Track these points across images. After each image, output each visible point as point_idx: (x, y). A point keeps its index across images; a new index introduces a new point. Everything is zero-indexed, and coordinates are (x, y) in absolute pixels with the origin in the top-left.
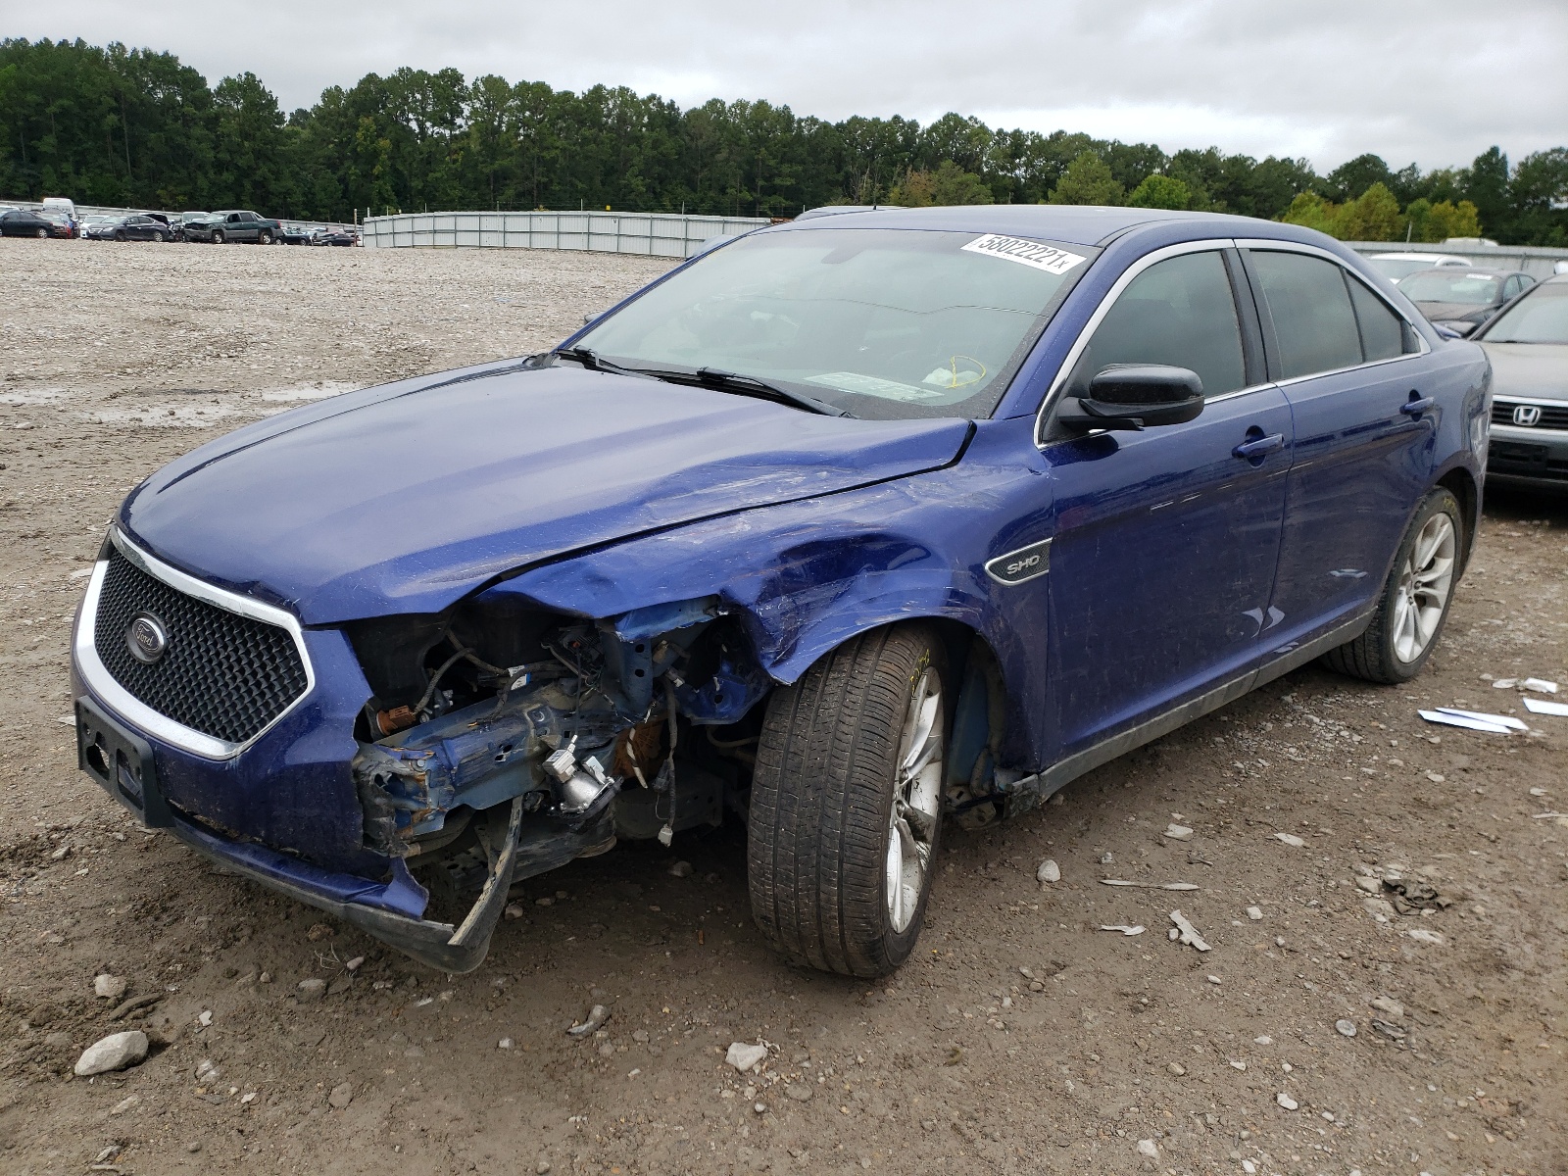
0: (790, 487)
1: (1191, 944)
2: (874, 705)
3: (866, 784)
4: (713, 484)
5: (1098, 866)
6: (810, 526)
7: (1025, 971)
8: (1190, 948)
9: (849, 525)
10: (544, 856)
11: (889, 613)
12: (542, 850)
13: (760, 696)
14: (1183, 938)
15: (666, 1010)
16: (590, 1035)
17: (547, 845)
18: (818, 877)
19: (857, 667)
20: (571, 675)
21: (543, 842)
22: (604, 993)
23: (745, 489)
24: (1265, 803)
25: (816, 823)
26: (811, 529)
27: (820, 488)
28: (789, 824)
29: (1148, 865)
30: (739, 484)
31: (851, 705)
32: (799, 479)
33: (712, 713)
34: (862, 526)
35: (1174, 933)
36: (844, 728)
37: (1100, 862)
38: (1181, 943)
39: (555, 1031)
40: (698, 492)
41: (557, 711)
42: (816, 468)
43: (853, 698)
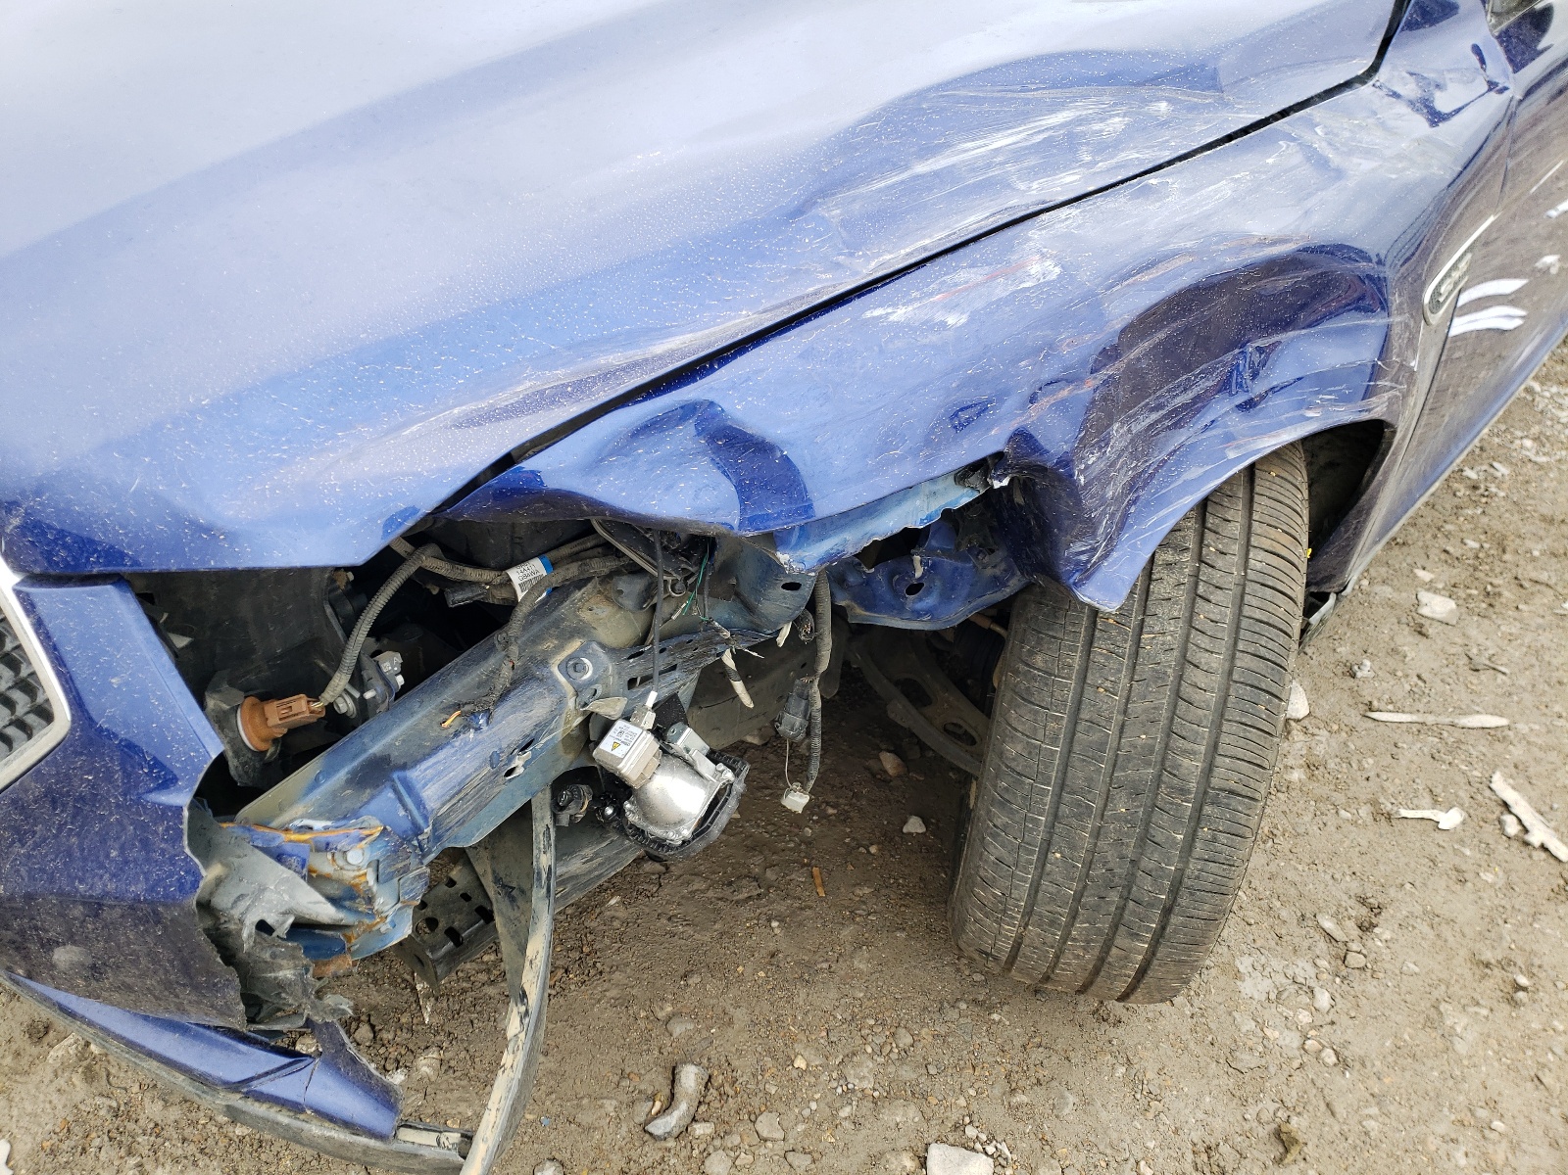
0: (1106, 147)
1: (1544, 848)
2: (1258, 627)
3: (1239, 788)
4: (947, 146)
5: (1351, 682)
6: (1174, 254)
7: (1328, 924)
8: (1543, 855)
9: (1244, 241)
10: (590, 872)
11: (1281, 425)
12: (587, 865)
13: (1007, 592)
14: (1530, 838)
15: (800, 1063)
16: (684, 1132)
17: (597, 855)
18: (1115, 927)
19: (1209, 537)
20: (636, 570)
21: (589, 852)
22: (691, 1026)
23: (1017, 154)
24: (1529, 544)
25: (1130, 852)
26: (1178, 262)
27: (1163, 145)
28: (1073, 847)
29: (1419, 677)
30: (1003, 140)
31: (1208, 627)
32: (1116, 123)
33: (899, 610)
34: (1262, 243)
35: (1512, 828)
36: (1197, 677)
37: (1353, 676)
38: (1527, 844)
39: (624, 1129)
40: (921, 168)
41: (611, 651)
42: (1144, 91)
43: (1213, 611)
